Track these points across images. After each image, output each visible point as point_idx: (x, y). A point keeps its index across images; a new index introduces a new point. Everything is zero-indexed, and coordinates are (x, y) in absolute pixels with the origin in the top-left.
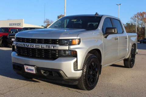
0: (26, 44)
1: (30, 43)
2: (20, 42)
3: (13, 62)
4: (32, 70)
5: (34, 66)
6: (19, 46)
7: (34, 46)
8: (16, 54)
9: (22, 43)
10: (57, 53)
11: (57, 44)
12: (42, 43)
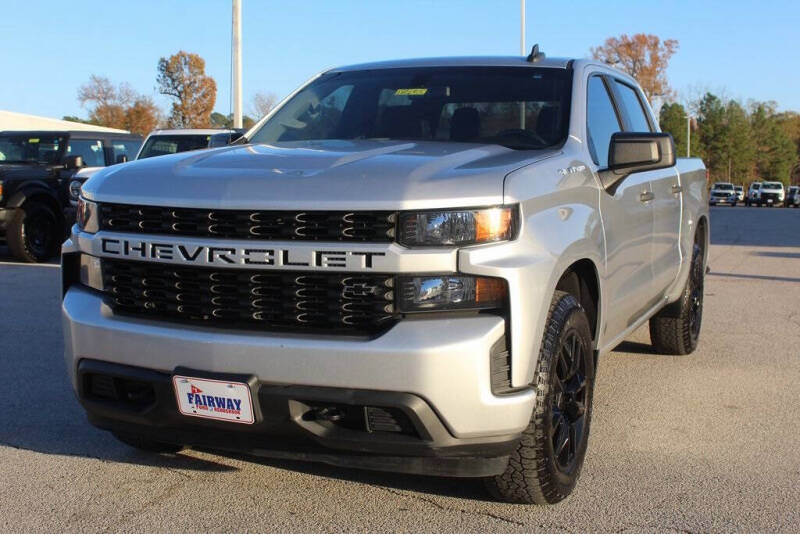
0: (176, 242)
1: (204, 235)
2: (136, 230)
3: (82, 360)
4: (233, 405)
5: (243, 378)
6: (122, 255)
7: (241, 254)
8: (105, 308)
9: (150, 241)
10: (389, 296)
11: (390, 240)
12: (289, 237)
